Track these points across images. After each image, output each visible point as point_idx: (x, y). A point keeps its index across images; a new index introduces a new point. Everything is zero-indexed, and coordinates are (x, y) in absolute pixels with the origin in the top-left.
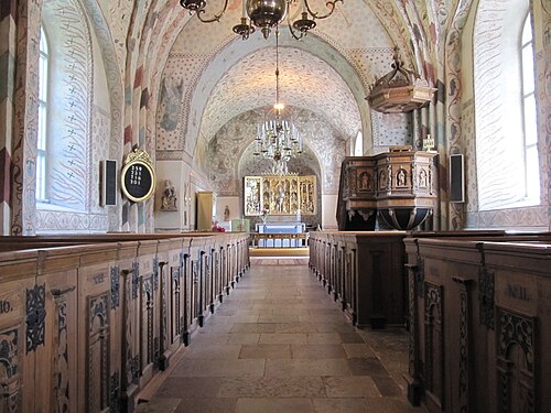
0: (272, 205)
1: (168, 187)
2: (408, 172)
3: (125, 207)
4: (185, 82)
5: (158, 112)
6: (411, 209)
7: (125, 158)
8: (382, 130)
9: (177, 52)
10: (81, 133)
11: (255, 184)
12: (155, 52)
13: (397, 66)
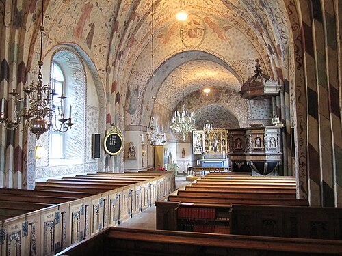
0: (210, 147)
1: (131, 146)
2: (262, 139)
3: (107, 158)
4: (140, 87)
5: (126, 104)
6: (264, 162)
7: (106, 132)
8: (253, 110)
9: (135, 70)
10: (80, 121)
11: (200, 135)
12: (122, 72)
13: (258, 72)
